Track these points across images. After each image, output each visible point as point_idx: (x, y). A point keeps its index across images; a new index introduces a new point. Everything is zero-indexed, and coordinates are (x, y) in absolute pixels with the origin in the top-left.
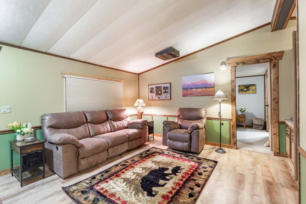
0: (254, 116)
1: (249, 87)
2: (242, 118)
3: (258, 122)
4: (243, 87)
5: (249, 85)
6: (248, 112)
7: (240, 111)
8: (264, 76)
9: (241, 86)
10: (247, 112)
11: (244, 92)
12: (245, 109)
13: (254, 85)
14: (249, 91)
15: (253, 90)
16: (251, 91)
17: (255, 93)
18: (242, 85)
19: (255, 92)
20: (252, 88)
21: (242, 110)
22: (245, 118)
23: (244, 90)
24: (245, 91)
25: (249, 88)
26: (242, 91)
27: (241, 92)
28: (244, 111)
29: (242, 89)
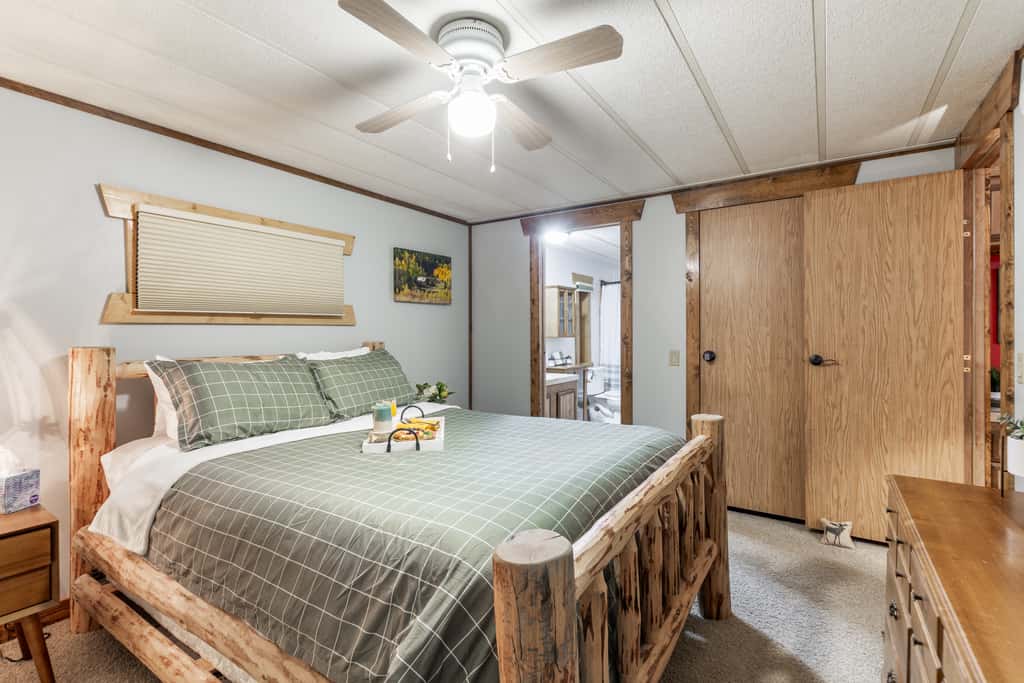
1: (435, 266)
4: (413, 263)
8: (467, 228)
9: (407, 254)
11: (419, 293)
13: (448, 263)
14: (434, 289)
15: (445, 287)
16: (439, 291)
17: (451, 301)
18: (411, 252)
20: (443, 274)
23: (419, 279)
24: (420, 286)
25: (435, 272)
26: (410, 288)
27: (406, 289)
29: (410, 271)
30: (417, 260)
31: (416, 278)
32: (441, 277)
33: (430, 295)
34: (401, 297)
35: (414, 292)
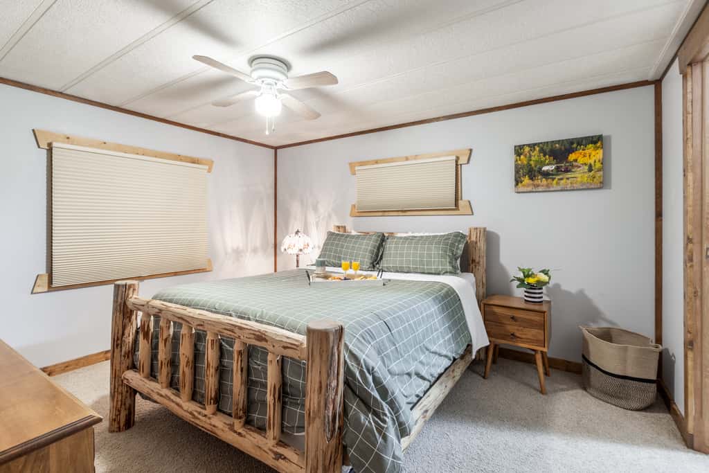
0: (593, 313)
1: (572, 151)
2: (531, 324)
3: (624, 361)
4: (536, 155)
5: (571, 142)
6: (565, 287)
7: (521, 281)
8: (653, 87)
9: (527, 149)
10: (557, 286)
11: (544, 182)
12: (546, 272)
13: (596, 140)
14: (569, 175)
15: (590, 170)
16: (580, 175)
17: (603, 184)
18: (532, 146)
19: (600, 179)
20: (586, 157)
21: (531, 280)
22: (542, 326)
23: (545, 168)
24: (546, 175)
25: (572, 157)
26: (531, 179)
27: (526, 180)
28: (541, 284)
29: (532, 163)
30: (542, 151)
31: (540, 169)
32: (581, 160)
33: (562, 182)
34: (521, 188)
35: (536, 182)
